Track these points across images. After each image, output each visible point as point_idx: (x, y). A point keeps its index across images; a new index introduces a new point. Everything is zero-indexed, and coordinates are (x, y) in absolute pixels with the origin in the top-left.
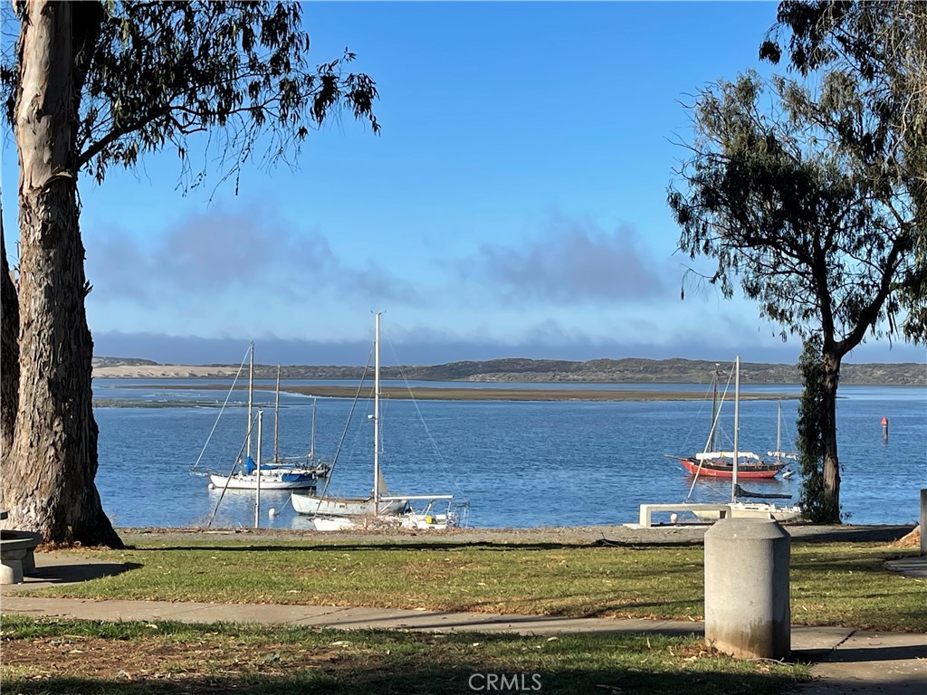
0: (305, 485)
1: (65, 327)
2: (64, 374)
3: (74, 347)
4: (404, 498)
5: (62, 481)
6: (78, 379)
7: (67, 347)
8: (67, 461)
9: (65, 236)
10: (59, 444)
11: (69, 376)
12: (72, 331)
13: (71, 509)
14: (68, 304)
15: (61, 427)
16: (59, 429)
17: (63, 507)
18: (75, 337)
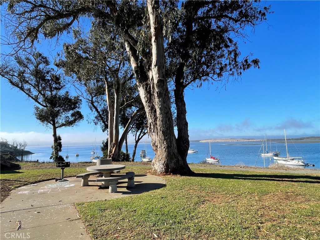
0: (276, 155)
1: (165, 118)
2: (165, 129)
3: (168, 123)
4: (293, 158)
5: (167, 157)
6: (170, 131)
7: (166, 122)
8: (168, 152)
9: (163, 95)
10: (166, 147)
11: (167, 130)
12: (167, 119)
13: (170, 164)
14: (166, 112)
15: (166, 143)
16: (165, 143)
17: (168, 164)
18: (168, 120)
